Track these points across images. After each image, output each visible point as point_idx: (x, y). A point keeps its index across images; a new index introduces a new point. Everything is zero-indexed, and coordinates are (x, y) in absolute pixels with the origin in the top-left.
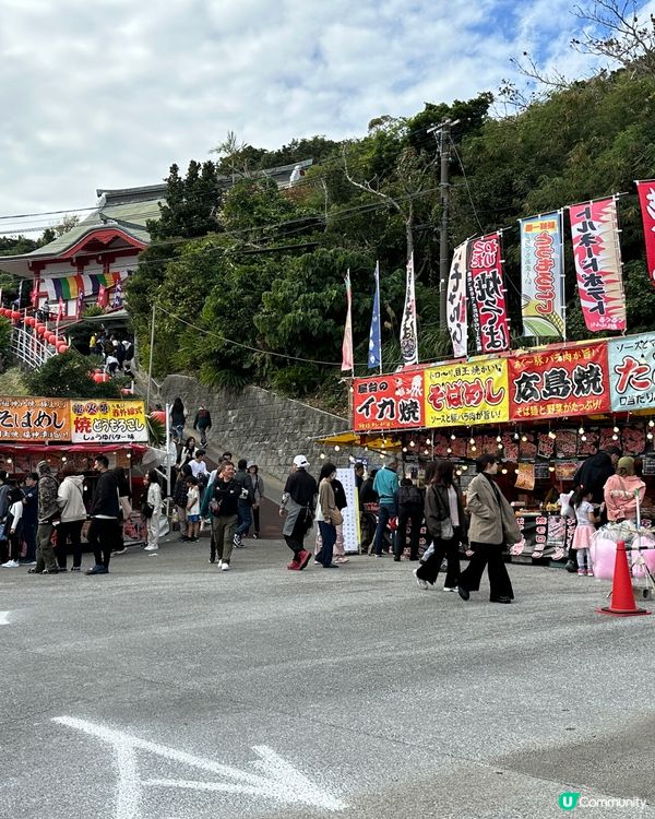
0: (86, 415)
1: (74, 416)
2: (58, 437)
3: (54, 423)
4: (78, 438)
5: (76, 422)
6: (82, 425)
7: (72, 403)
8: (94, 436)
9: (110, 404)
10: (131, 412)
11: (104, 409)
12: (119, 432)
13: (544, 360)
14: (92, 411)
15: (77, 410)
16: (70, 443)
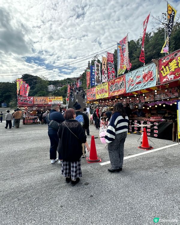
0: (51, 99)
1: (49, 100)
2: (46, 103)
3: (45, 101)
4: (49, 103)
5: (49, 101)
6: (50, 101)
7: (49, 97)
8: (53, 103)
9: (56, 97)
10: (60, 99)
11: (55, 98)
12: (58, 102)
13: (114, 81)
14: (52, 98)
15: (49, 98)
16: (48, 104)
